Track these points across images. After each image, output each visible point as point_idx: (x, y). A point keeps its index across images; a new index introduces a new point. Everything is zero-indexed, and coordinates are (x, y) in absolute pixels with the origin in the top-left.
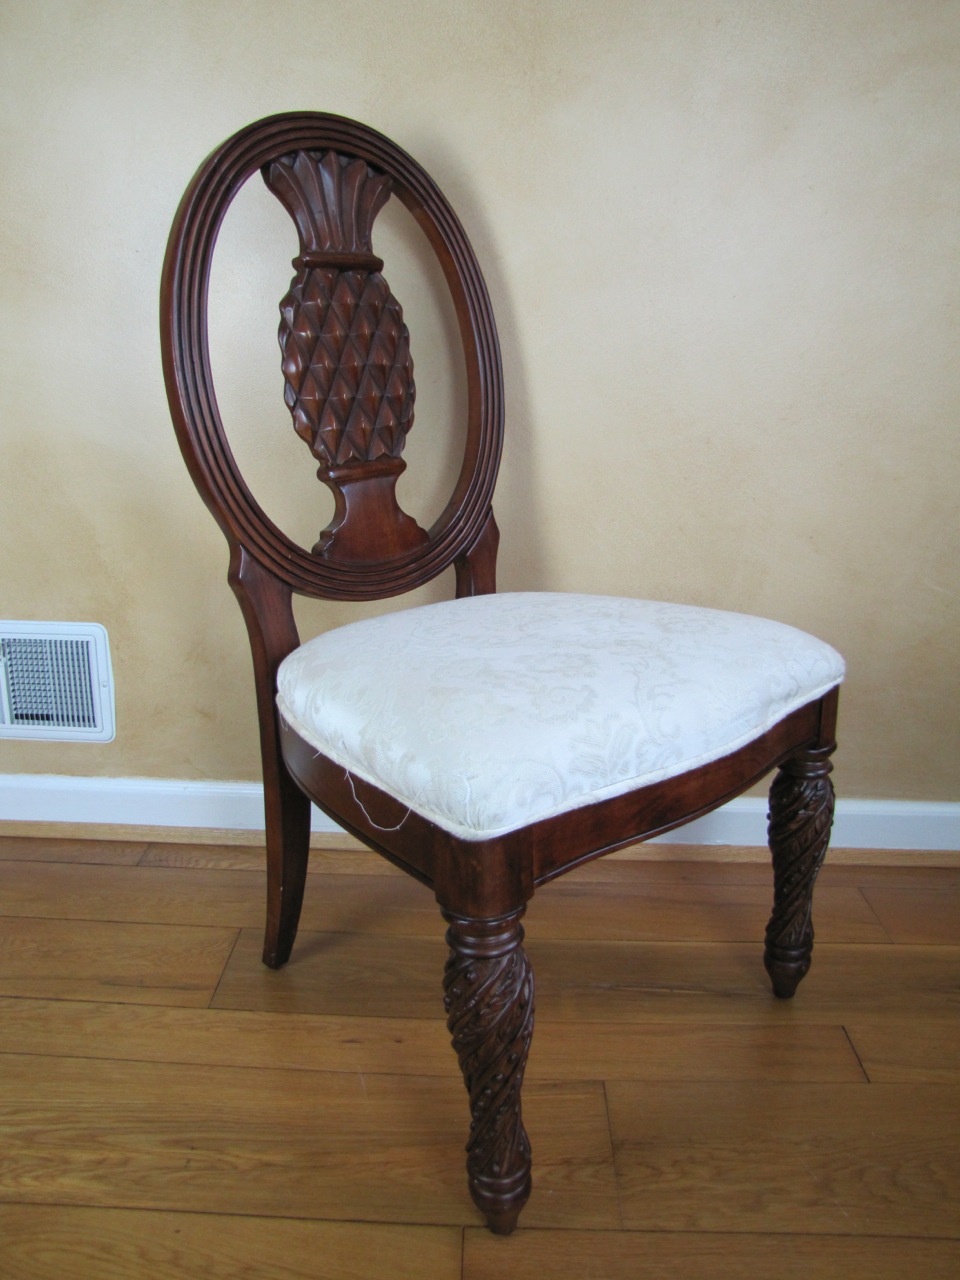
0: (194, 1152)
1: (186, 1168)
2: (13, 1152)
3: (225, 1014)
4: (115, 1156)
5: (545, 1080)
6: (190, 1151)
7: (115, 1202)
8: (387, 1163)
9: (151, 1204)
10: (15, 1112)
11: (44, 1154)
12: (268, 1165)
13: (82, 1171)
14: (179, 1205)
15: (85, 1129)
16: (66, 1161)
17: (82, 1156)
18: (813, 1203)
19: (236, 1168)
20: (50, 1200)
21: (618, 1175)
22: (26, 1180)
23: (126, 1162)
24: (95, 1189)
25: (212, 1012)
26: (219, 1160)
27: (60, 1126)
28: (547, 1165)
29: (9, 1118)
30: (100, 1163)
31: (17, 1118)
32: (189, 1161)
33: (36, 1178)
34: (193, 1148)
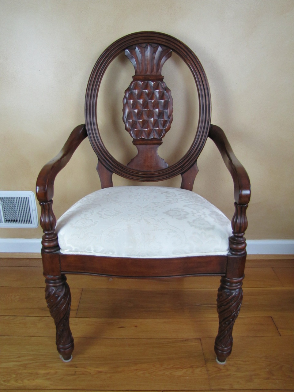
0: (77, 368)
1: (75, 374)
2: (20, 371)
3: (82, 319)
4: (52, 371)
5: (182, 338)
6: (75, 368)
7: (54, 387)
8: (137, 370)
9: (65, 388)
10: (19, 357)
11: (30, 372)
12: (100, 372)
13: (43, 377)
14: (75, 388)
15: (42, 362)
16: (37, 374)
17: (42, 372)
18: (268, 379)
19: (90, 374)
20: (34, 388)
21: (208, 371)
22: (26, 381)
23: (56, 373)
24: (47, 383)
25: (77, 319)
26: (85, 371)
27: (34, 361)
28: (186, 368)
29: (17, 359)
30: (48, 374)
31: (20, 359)
32: (75, 372)
33: (29, 380)
34: (76, 367)
